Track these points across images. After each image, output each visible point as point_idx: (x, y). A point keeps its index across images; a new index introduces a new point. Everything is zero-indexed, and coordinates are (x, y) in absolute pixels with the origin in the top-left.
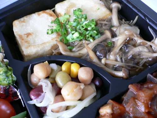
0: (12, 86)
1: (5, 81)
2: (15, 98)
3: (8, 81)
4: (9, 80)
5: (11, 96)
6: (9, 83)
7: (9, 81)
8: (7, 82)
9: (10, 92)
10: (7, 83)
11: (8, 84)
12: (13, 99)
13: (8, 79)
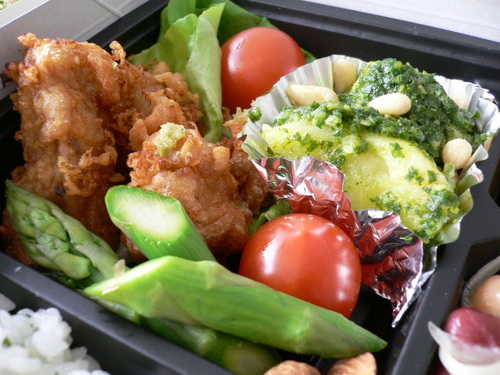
0: (420, 246)
1: (421, 216)
2: (384, 287)
3: (425, 225)
4: (432, 223)
5: (381, 270)
6: (423, 234)
7: (431, 227)
8: (422, 223)
9: (391, 259)
10: (419, 227)
11: (415, 231)
12: (375, 283)
13: (432, 219)
